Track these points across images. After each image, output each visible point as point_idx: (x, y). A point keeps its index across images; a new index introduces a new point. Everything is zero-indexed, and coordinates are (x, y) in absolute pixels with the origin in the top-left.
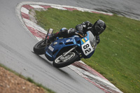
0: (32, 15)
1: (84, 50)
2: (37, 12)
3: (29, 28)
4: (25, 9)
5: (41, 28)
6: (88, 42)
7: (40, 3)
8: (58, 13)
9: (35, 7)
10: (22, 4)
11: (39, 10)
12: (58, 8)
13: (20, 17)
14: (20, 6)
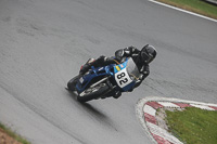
0: (161, 118)
1: (118, 81)
2: (168, 112)
3: (156, 138)
4: (151, 108)
5: (173, 138)
6: (124, 70)
7: (173, 100)
8: (201, 115)
9: (165, 104)
10: (145, 100)
11: (172, 110)
12: (202, 107)
13: (143, 121)
14: (142, 103)
